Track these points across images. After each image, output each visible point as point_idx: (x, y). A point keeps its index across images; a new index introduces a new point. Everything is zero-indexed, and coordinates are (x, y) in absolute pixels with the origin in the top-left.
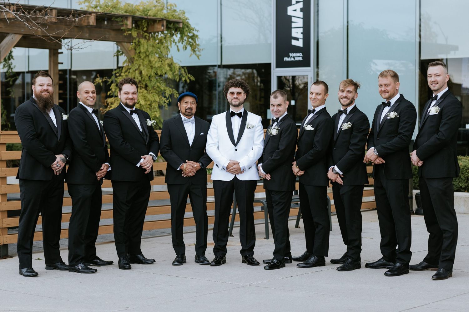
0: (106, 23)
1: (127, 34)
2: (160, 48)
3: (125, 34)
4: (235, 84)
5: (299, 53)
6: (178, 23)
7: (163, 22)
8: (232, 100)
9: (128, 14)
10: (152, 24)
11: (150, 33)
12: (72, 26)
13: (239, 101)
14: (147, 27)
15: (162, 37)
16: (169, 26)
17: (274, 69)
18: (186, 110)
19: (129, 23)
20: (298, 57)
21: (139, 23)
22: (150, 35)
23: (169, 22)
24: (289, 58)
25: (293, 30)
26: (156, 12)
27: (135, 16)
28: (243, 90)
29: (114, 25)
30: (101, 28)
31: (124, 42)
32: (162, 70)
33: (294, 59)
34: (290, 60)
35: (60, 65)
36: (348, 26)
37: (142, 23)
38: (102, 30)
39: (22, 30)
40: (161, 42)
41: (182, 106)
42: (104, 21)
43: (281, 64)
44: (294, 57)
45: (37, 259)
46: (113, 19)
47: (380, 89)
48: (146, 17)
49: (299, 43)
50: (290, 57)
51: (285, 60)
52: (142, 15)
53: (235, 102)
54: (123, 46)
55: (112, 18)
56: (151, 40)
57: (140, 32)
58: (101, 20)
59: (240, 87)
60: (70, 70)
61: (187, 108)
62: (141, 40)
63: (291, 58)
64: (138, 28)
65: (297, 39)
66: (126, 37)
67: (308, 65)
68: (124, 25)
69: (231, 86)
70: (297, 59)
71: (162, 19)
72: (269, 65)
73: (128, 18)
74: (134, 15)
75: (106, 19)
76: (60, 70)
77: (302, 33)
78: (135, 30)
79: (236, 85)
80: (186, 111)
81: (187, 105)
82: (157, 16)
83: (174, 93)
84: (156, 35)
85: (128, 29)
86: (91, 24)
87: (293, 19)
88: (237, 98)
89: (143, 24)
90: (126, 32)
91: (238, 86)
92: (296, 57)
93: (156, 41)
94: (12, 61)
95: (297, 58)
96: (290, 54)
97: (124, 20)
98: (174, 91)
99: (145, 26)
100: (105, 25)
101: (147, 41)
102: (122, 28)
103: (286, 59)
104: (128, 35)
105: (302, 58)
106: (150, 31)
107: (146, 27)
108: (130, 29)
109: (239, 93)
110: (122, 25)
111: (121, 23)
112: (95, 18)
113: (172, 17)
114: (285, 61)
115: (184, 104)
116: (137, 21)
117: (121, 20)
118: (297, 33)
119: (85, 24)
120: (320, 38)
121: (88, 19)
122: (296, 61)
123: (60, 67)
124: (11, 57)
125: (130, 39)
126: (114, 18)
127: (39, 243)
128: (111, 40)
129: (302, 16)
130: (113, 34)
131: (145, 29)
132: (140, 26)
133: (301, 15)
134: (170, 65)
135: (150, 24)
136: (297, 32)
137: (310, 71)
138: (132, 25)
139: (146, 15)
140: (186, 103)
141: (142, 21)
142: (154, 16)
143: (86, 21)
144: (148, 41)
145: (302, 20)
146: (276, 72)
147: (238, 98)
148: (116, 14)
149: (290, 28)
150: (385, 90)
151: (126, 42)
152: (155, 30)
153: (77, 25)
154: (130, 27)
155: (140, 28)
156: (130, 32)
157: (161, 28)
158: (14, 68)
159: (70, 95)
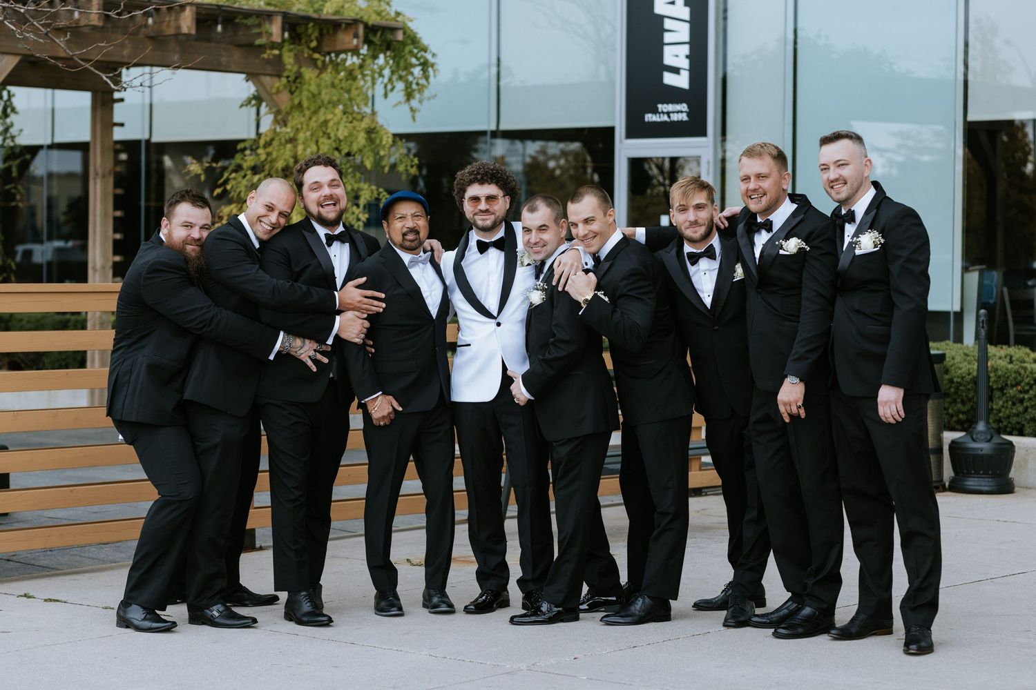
0: (219, 28)
1: (269, 56)
2: (348, 91)
3: (265, 56)
4: (479, 177)
5: (681, 103)
6: (393, 30)
7: (357, 29)
8: (475, 214)
9: (271, 8)
10: (331, 32)
11: (329, 53)
12: (141, 36)
13: (493, 217)
14: (320, 40)
15: (354, 63)
16: (371, 37)
17: (621, 142)
18: (404, 235)
19: (275, 29)
20: (678, 112)
21: (300, 30)
22: (327, 58)
23: (371, 30)
24: (658, 115)
25: (666, 49)
26: (341, 4)
27: (289, 14)
28: (501, 189)
29: (240, 33)
30: (209, 40)
31: (265, 75)
32: (352, 143)
33: (669, 117)
34: (658, 120)
35: (116, 130)
36: (795, 43)
37: (307, 29)
38: (213, 45)
39: (20, 46)
40: (351, 75)
41: (392, 226)
42: (217, 24)
43: (637, 129)
44: (668, 113)
45: (21, 596)
46: (237, 21)
47: (743, 186)
48: (315, 16)
49: (682, 81)
50: (660, 113)
51: (646, 120)
52: (308, 12)
53: (484, 220)
54: (262, 85)
55: (235, 18)
56: (329, 70)
57: (303, 52)
58: (209, 22)
59: (492, 182)
60: (148, 142)
61: (405, 230)
62: (303, 70)
63: (662, 115)
64: (297, 42)
65: (676, 70)
66: (268, 62)
67: (702, 132)
68: (264, 35)
69: (471, 182)
70: (675, 117)
71: (355, 22)
72: (609, 132)
73: (274, 17)
74: (287, 11)
75: (220, 19)
76: (117, 142)
77: (687, 57)
78: (292, 47)
79: (482, 178)
80: (404, 239)
81: (404, 223)
82: (343, 13)
83: (381, 197)
84: (339, 60)
85: (273, 43)
86: (185, 30)
87: (668, 24)
88: (487, 211)
89: (310, 31)
90: (268, 51)
91: (487, 181)
92: (673, 112)
93: (339, 73)
94: (13, 118)
95: (676, 114)
96: (660, 106)
97: (262, 22)
98: (381, 192)
99: (313, 37)
100: (218, 34)
101: (317, 72)
102: (258, 42)
103: (650, 117)
104: (271, 57)
105: (688, 116)
106: (326, 49)
107: (317, 39)
108: (279, 44)
109: (490, 198)
110: (259, 35)
111: (255, 31)
112: (194, 16)
113: (378, 18)
114: (649, 122)
115: (396, 222)
116: (295, 26)
117: (257, 22)
118: (677, 56)
119: (171, 31)
120: (730, 69)
121: (177, 19)
122: (674, 121)
123: (119, 134)
124: (9, 110)
125: (277, 68)
126: (241, 17)
127: (37, 554)
128: (232, 69)
129: (687, 17)
130: (237, 54)
131: (314, 44)
132: (303, 36)
133: (685, 13)
134: (371, 132)
135: (325, 31)
136: (676, 54)
137: (707, 147)
138: (283, 34)
139: (315, 11)
140: (400, 218)
141: (308, 24)
142: (336, 13)
143: (173, 24)
144: (321, 73)
145: (687, 26)
146: (626, 149)
147: (491, 210)
148: (245, 7)
149: (660, 45)
150: (757, 187)
151: (271, 75)
152: (339, 47)
153: (151, 34)
154: (277, 38)
155: (303, 41)
156: (276, 52)
157: (352, 41)
158: (19, 134)
159: (147, 200)
